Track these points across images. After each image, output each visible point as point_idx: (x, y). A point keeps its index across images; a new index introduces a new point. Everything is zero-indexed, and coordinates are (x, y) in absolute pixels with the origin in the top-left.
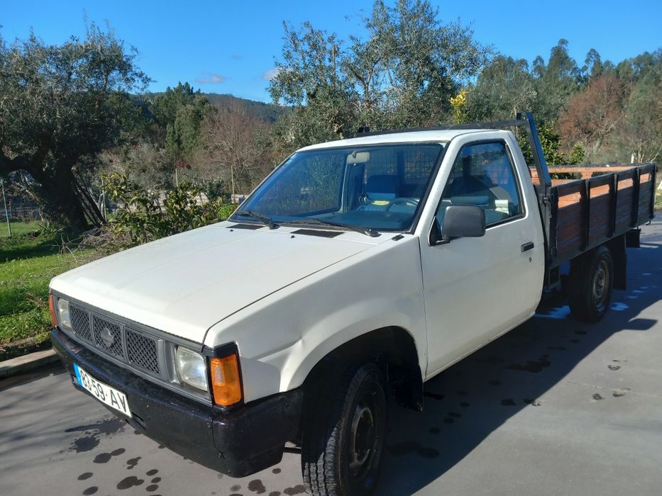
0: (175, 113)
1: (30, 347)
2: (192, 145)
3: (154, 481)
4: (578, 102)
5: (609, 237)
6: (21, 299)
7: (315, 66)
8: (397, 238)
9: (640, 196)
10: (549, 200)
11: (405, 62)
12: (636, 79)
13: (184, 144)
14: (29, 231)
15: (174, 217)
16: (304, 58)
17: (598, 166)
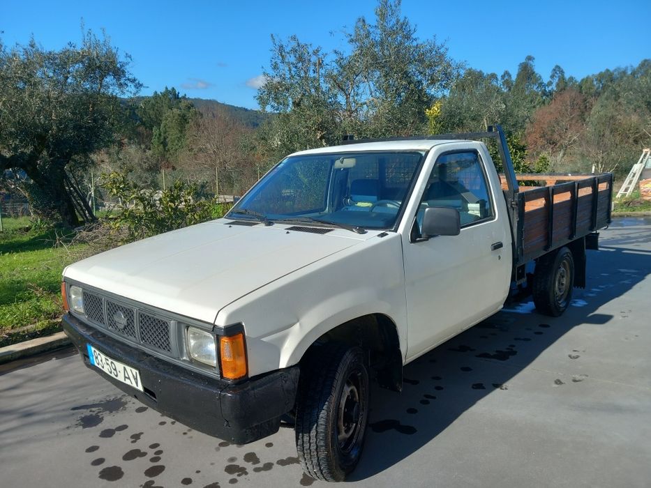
0: (161, 116)
1: (32, 334)
2: (177, 147)
3: (156, 453)
4: (544, 115)
5: (569, 239)
6: (19, 290)
7: (300, 76)
8: (382, 235)
9: (598, 203)
10: (517, 204)
11: (384, 76)
12: (597, 94)
13: (169, 146)
14: (21, 226)
15: (169, 214)
16: (290, 70)
17: (560, 174)
